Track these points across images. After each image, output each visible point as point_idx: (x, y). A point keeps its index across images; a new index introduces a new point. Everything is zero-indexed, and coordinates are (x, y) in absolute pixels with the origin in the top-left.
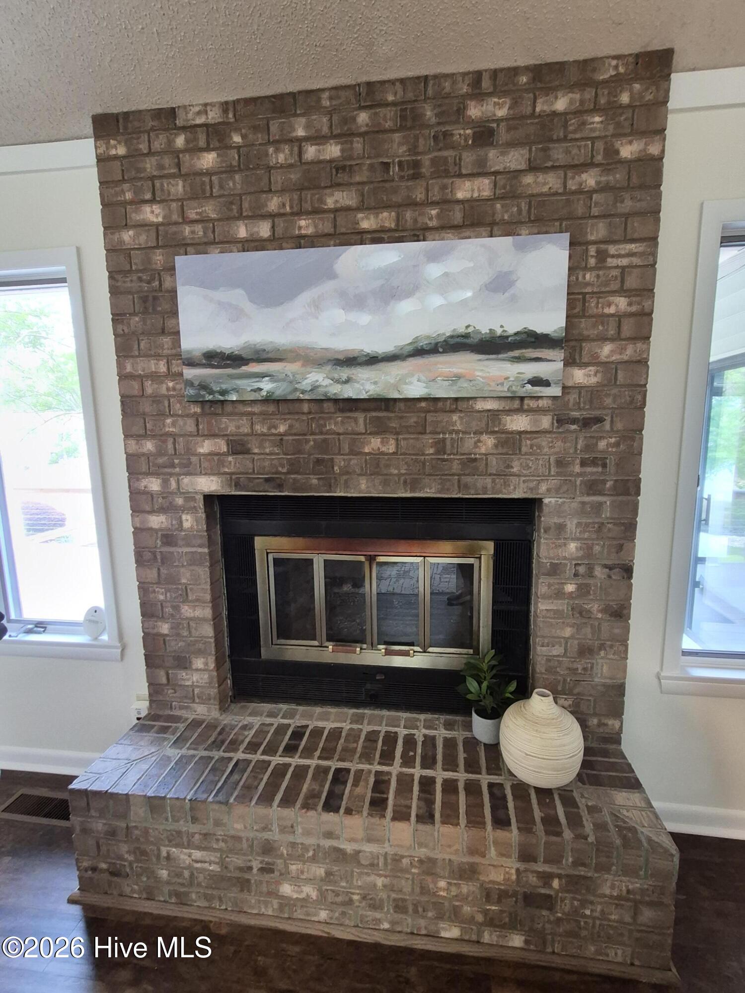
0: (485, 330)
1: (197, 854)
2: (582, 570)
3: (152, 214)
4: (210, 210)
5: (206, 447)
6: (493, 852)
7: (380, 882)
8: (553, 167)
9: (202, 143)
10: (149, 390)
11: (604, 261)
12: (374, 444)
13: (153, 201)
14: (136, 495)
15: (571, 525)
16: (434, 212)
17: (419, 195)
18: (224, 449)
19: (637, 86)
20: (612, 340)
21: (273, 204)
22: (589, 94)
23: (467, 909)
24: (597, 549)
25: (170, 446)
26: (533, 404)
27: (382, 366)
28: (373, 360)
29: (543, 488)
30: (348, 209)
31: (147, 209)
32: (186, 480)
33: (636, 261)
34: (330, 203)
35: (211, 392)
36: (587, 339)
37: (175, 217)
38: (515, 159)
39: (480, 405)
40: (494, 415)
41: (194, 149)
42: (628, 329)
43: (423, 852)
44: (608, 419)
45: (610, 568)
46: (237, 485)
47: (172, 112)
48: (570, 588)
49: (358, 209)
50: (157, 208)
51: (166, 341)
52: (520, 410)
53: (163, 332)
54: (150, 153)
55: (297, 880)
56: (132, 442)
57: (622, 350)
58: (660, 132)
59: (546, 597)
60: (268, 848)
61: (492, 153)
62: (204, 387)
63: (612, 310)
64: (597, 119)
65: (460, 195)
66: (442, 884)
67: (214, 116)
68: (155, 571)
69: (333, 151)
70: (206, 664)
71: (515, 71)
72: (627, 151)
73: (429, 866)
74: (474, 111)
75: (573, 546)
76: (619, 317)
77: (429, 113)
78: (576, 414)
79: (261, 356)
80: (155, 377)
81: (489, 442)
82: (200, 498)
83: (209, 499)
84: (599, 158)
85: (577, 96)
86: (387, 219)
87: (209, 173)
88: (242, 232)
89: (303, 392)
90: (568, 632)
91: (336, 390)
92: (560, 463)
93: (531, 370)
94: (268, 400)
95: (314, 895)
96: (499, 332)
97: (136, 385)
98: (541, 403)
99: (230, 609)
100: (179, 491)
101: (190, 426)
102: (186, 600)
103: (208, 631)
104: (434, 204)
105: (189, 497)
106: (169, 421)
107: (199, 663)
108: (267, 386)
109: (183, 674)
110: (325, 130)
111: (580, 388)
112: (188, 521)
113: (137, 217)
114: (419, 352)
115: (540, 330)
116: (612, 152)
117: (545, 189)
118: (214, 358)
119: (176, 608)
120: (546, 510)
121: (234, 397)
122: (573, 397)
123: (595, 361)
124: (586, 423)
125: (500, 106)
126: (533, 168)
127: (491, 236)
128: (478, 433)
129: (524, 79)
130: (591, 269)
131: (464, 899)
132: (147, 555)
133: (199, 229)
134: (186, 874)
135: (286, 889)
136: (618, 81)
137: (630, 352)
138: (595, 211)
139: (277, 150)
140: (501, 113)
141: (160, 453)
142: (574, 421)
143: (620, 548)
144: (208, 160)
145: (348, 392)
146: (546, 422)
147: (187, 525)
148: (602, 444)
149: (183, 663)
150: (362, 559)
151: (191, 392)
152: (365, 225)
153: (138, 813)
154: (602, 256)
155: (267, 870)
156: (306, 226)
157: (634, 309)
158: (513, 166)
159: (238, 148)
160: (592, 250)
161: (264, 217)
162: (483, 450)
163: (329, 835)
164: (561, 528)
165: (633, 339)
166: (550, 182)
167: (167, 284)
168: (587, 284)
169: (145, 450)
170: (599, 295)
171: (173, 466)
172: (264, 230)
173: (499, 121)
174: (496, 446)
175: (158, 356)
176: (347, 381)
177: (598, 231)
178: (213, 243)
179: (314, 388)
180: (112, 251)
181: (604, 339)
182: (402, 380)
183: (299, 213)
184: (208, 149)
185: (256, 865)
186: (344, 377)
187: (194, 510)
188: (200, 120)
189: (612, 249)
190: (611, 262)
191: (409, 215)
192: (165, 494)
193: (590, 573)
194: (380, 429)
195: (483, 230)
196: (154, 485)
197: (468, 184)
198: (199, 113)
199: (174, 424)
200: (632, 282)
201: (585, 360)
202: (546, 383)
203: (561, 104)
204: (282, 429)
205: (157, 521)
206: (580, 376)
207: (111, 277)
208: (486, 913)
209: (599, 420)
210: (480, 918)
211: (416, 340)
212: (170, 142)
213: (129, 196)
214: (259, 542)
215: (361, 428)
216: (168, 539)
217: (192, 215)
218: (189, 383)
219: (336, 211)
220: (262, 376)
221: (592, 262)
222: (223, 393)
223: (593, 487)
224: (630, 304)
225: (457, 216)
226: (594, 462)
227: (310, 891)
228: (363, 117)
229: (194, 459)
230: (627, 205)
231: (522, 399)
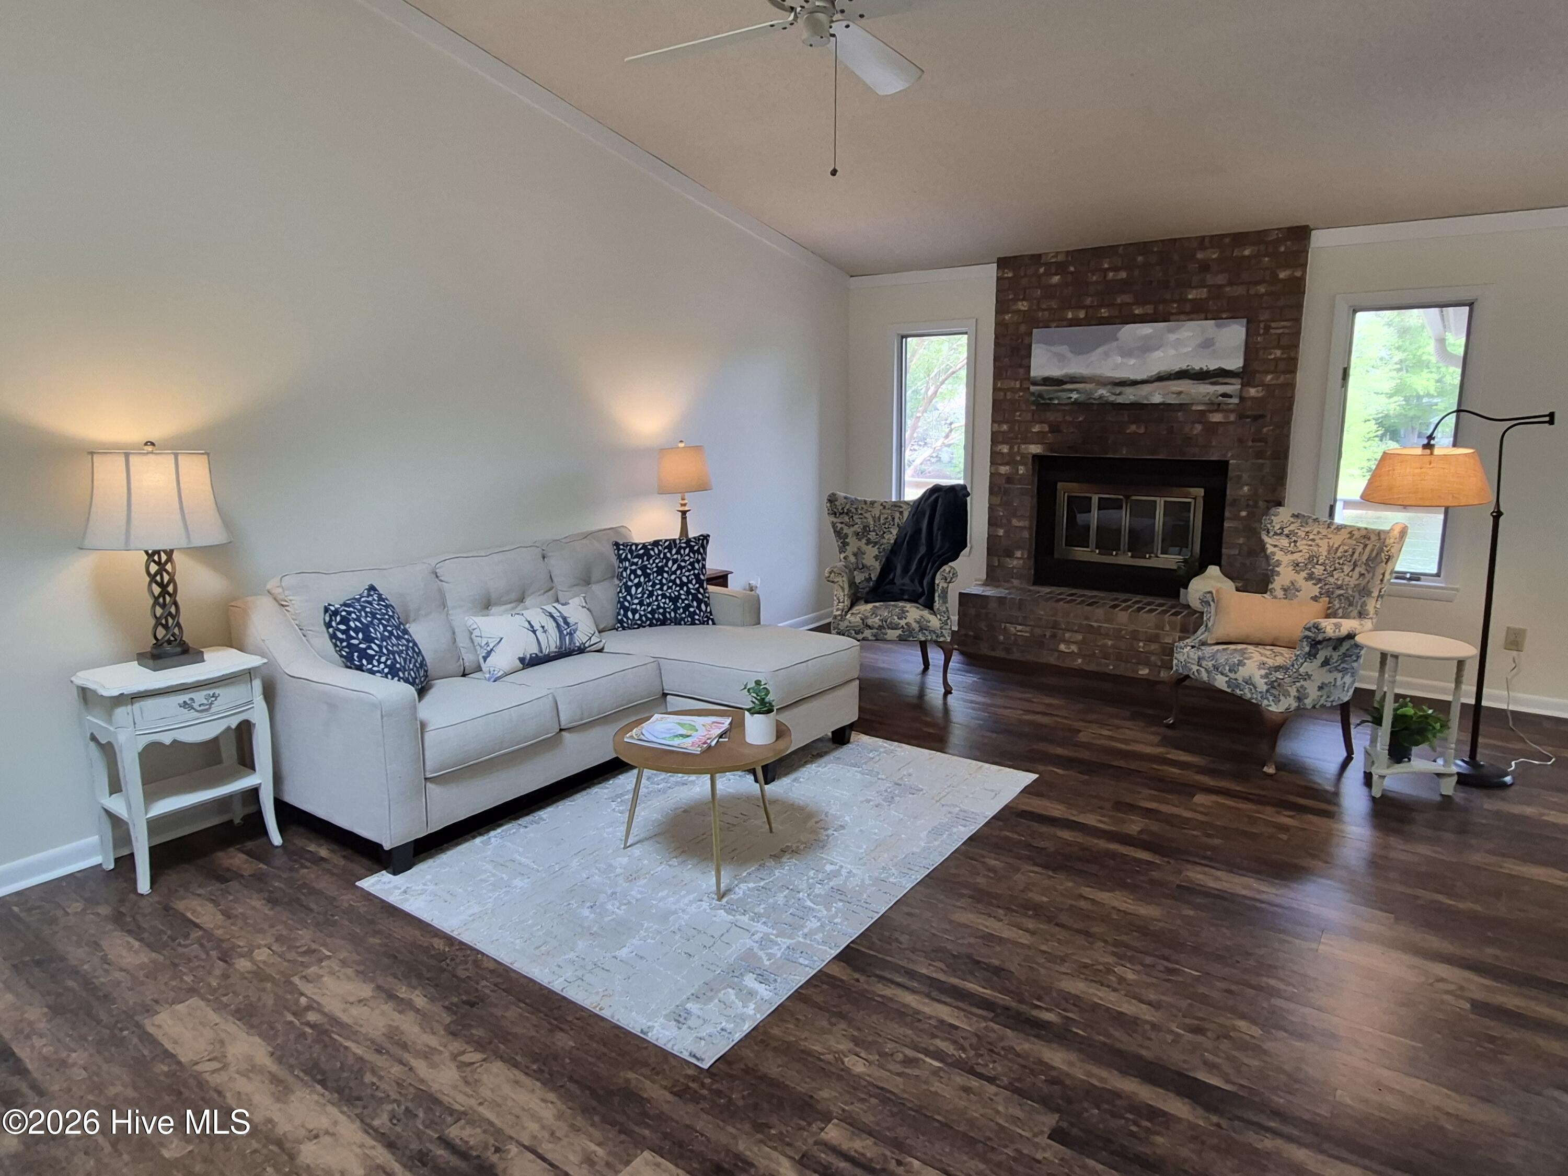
0: (1197, 368)
1: (1019, 628)
2: (1251, 503)
3: (1023, 306)
4: (1054, 305)
5: (1036, 429)
6: (1167, 628)
7: (1110, 643)
8: (1242, 284)
9: (1053, 271)
10: (1008, 397)
11: (1268, 330)
12: (1133, 428)
13: (1023, 300)
14: (994, 454)
15: (1245, 476)
16: (1175, 305)
17: (1168, 297)
18: (1047, 429)
19: (1289, 243)
20: (1272, 373)
21: (1088, 301)
22: (1262, 247)
23: (1153, 658)
24: (1260, 491)
25: (1017, 428)
26: (1225, 407)
27: (1139, 386)
28: (1134, 383)
29: (1230, 454)
30: (1128, 304)
31: (1020, 303)
32: (1023, 446)
33: (1286, 331)
34: (1119, 301)
35: (1044, 399)
36: (1258, 372)
37: (1035, 307)
38: (1221, 279)
39: (1194, 408)
40: (1202, 412)
41: (1048, 274)
42: (1282, 366)
43: (1132, 627)
44: (1269, 416)
45: (1267, 501)
46: (1052, 450)
47: (1040, 255)
48: (1244, 514)
49: (1133, 304)
50: (1025, 303)
51: (1021, 371)
52: (1217, 411)
53: (1021, 366)
54: (1025, 276)
55: (1068, 642)
56: (996, 425)
57: (1278, 378)
58: (1304, 265)
59: (1230, 519)
60: (1055, 625)
61: (1208, 276)
62: (1040, 396)
63: (1272, 357)
64: (1267, 259)
65: (1190, 297)
66: (1141, 644)
67: (1061, 258)
68: (999, 498)
69: (1123, 275)
70: (1022, 554)
71: (1222, 236)
72: (1282, 275)
73: (1135, 635)
74: (1200, 256)
75: (1246, 489)
76: (1276, 360)
77: (1176, 257)
78: (1249, 413)
79: (1073, 380)
80: (1014, 390)
81: (1198, 428)
82: (1030, 457)
83: (1035, 457)
84: (1267, 278)
85: (1256, 248)
86: (1149, 309)
87: (1055, 286)
88: (1070, 316)
89: (1094, 399)
90: (1241, 541)
91: (1112, 398)
92: (1241, 441)
93: (1221, 389)
94: (1076, 403)
95: (1076, 651)
96: (1205, 368)
97: (1002, 394)
98: (1231, 406)
99: (1037, 526)
100: (1019, 452)
101: (1029, 416)
102: (1015, 516)
103: (1026, 534)
104: (1174, 301)
105: (1023, 456)
106: (1018, 414)
107: (1018, 554)
108: (1075, 396)
109: (1008, 559)
110: (1120, 264)
111: (1253, 398)
112: (1021, 470)
113: (1014, 308)
114: (1161, 378)
115: (1227, 368)
116: (1274, 276)
117: (1236, 294)
118: (1047, 381)
119: (1009, 521)
120: (1230, 468)
121: (1056, 402)
122: (1249, 403)
123: (1262, 384)
124: (1256, 418)
125: (1214, 253)
126: (1231, 283)
127: (1206, 319)
128: (1194, 423)
129: (1227, 240)
130: (1260, 335)
131: (1152, 653)
132: (996, 489)
133: (1046, 313)
134: (1013, 638)
135: (1062, 647)
136: (1279, 241)
137: (1282, 379)
138: (1264, 305)
139: (1093, 275)
140: (1214, 256)
141: (1011, 430)
142: (1248, 417)
143: (1274, 490)
144: (1056, 279)
145: (1120, 400)
146: (1232, 417)
147: (1021, 472)
148: (1265, 430)
149: (1009, 554)
150: (1121, 497)
151: (1033, 399)
152: (1137, 312)
153: (993, 605)
154: (1267, 328)
155: (1054, 636)
156: (1104, 312)
157: (1285, 356)
158: (1220, 282)
159: (1072, 273)
160: (1262, 325)
161: (1083, 308)
162: (1195, 432)
163: (1087, 618)
164: (1240, 477)
165: (1284, 372)
166: (1239, 290)
167: (1026, 341)
168: (1258, 343)
169: (1002, 430)
170: (1265, 348)
171: (1017, 438)
172: (1082, 314)
173: (1213, 260)
174: (1202, 430)
175: (1016, 380)
176: (1120, 394)
177: (1264, 316)
178: (1053, 321)
179: (1101, 397)
180: (999, 324)
181: (1268, 372)
182: (1151, 394)
183: (1101, 306)
184: (1057, 275)
185: (1048, 634)
186: (1118, 392)
187: (1025, 464)
188: (1053, 260)
189: (1273, 325)
190: (1272, 331)
191: (1161, 307)
192: (1011, 453)
193: (1256, 505)
194: (1136, 421)
195: (1203, 316)
196: (1005, 449)
197: (1194, 291)
198: (1053, 257)
199: (1020, 416)
200: (1283, 342)
201: (1256, 383)
202: (1230, 396)
203: (1247, 252)
204: (1081, 419)
205: (1004, 469)
206: (1253, 392)
207: (996, 338)
208: (1162, 660)
209: (1263, 416)
210: (1159, 664)
211: (1159, 373)
212: (1037, 270)
213: (1011, 297)
214: (1060, 485)
215: (1126, 418)
216: (1009, 479)
217: (1044, 306)
218: (1033, 394)
219: (1120, 305)
220: (1072, 391)
221: (1262, 331)
222: (1051, 399)
223: (1260, 455)
224: (1282, 353)
225: (1188, 307)
226: (1260, 440)
227: (1074, 648)
228: (1140, 259)
229: (1029, 435)
230: (1281, 303)
231: (1219, 404)
